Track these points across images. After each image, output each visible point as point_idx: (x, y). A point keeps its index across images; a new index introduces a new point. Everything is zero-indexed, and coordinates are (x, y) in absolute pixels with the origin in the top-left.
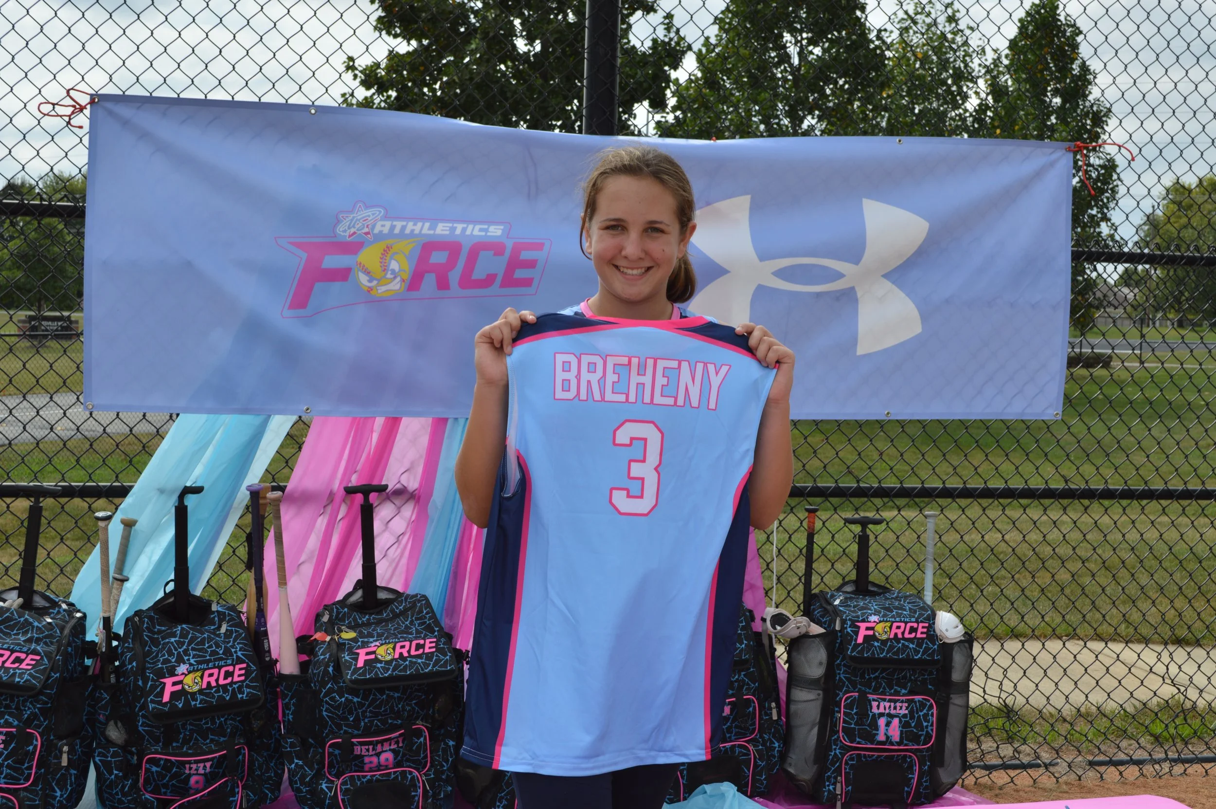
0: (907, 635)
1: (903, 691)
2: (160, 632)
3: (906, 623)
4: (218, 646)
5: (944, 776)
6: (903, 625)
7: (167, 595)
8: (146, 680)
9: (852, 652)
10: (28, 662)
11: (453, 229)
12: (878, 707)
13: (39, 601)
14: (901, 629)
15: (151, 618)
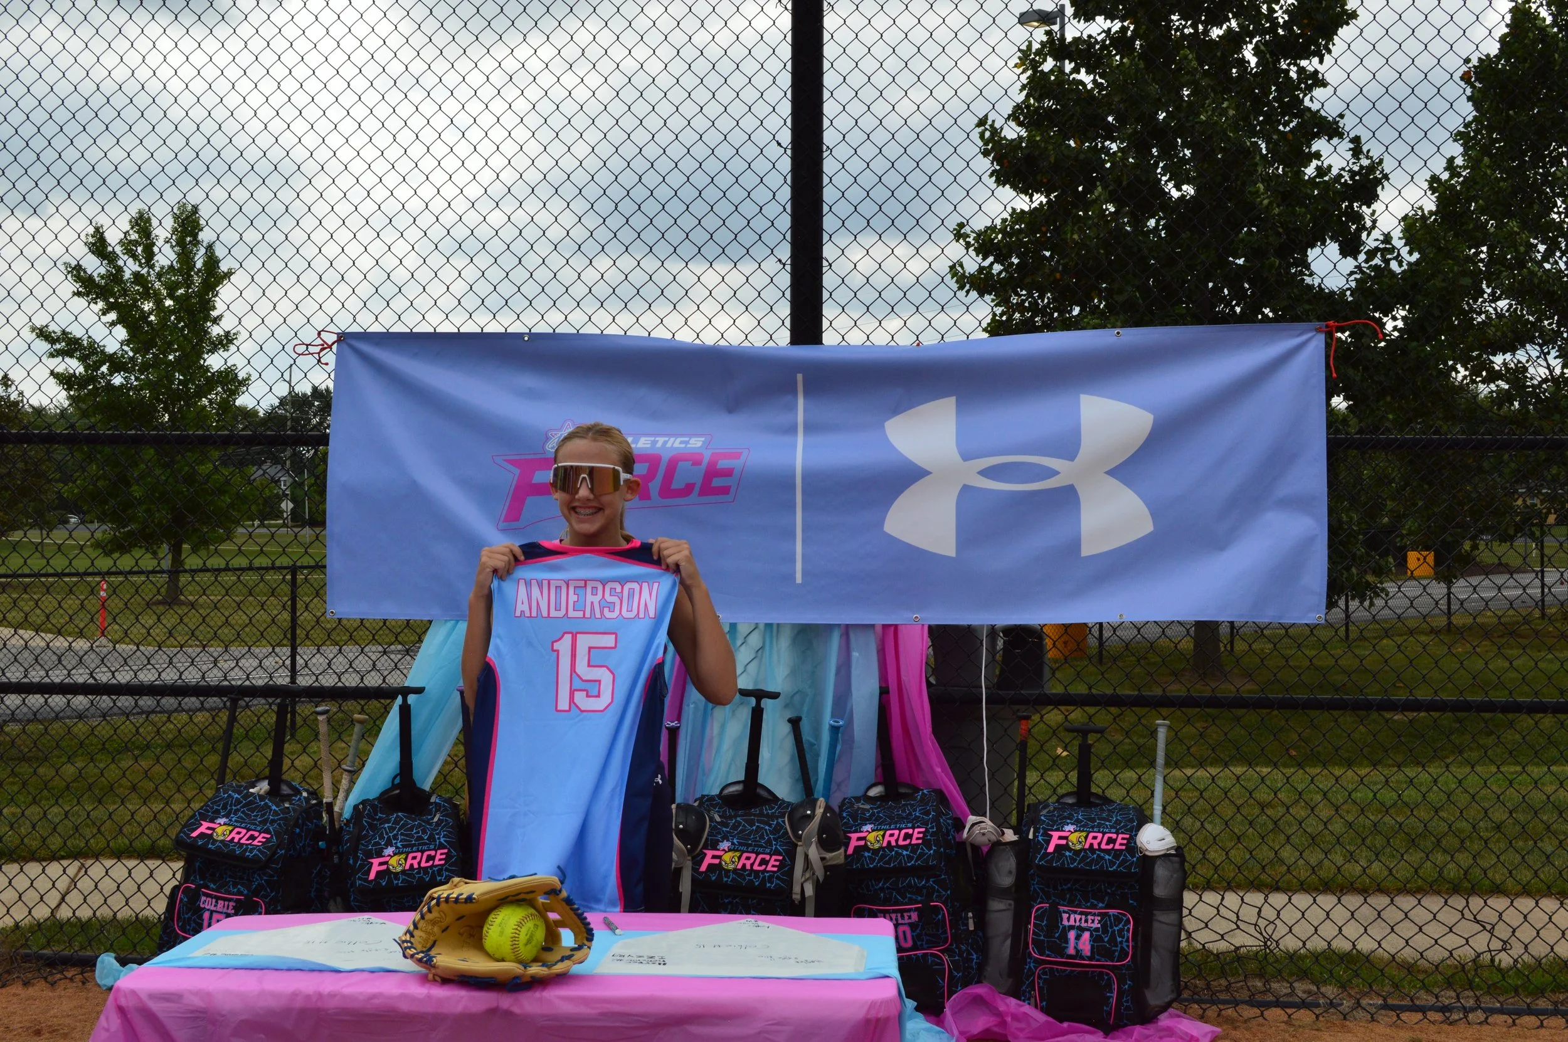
0: (1103, 846)
1: (1101, 905)
2: (380, 818)
3: (1104, 834)
4: (424, 832)
5: (1153, 999)
6: (1100, 835)
7: (394, 787)
8: (356, 859)
9: (1041, 860)
10: (261, 838)
11: (654, 443)
12: (1069, 919)
13: (285, 790)
14: (1098, 839)
15: (373, 807)
